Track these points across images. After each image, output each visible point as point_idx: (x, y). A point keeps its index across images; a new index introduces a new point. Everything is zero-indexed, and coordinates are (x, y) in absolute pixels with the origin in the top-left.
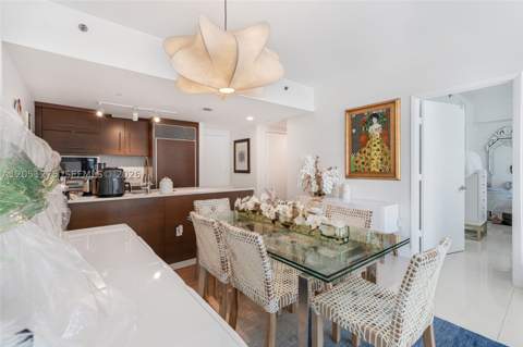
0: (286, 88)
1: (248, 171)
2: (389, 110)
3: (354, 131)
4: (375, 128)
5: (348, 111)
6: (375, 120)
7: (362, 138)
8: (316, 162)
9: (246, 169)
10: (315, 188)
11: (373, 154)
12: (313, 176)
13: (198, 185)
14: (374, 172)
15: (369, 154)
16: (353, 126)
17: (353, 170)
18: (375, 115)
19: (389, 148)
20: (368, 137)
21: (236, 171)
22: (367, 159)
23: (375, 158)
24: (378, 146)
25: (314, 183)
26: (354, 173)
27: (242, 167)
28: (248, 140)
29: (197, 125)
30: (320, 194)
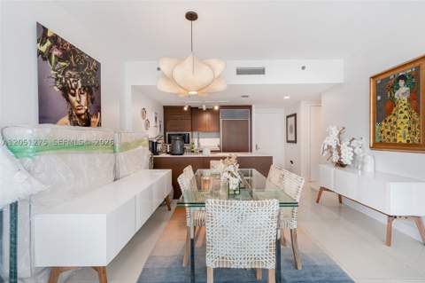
0: (303, 68)
1: (295, 142)
2: (418, 68)
3: (379, 98)
4: (402, 92)
5: (373, 78)
6: (401, 83)
7: (388, 106)
8: (340, 133)
9: (293, 139)
10: (335, 158)
11: (399, 121)
12: (334, 146)
13: (251, 151)
14: (401, 144)
15: (395, 123)
16: (377, 93)
17: (378, 140)
18: (403, 77)
19: (419, 115)
20: (393, 103)
21: (288, 142)
22: (392, 128)
23: (402, 127)
24: (406, 113)
25: (335, 153)
26: (378, 145)
27: (292, 138)
28: (295, 115)
29: (250, 107)
30: (341, 165)
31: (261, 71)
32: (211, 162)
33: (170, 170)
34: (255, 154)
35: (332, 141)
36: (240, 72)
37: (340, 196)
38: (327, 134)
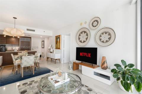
1: (44, 48)
4: (58, 40)
6: (58, 38)
8: (51, 46)
13: (31, 50)
14: (58, 48)
15: (58, 45)
16: (56, 39)
25: (50, 50)
27: (43, 47)
28: (44, 41)
29: (31, 38)
30: (51, 52)
31: (34, 31)
32: (18, 53)
33: (2, 56)
34: (32, 51)
35: (50, 48)
36: (28, 30)
37: (51, 58)
38: (49, 46)
